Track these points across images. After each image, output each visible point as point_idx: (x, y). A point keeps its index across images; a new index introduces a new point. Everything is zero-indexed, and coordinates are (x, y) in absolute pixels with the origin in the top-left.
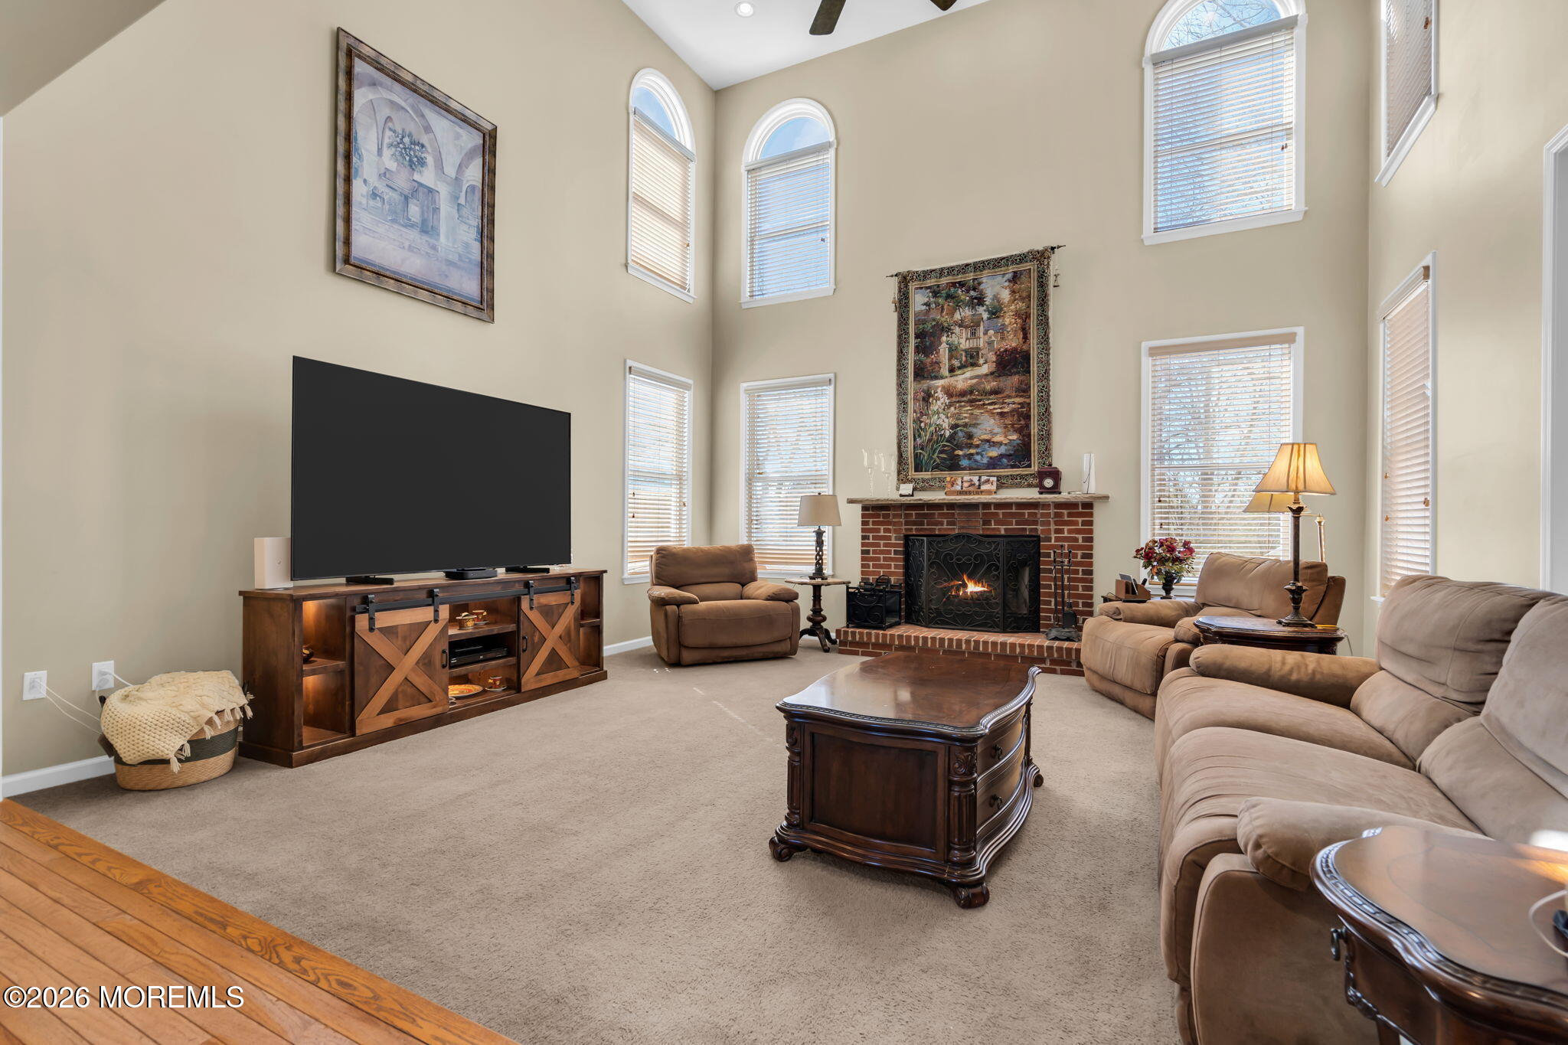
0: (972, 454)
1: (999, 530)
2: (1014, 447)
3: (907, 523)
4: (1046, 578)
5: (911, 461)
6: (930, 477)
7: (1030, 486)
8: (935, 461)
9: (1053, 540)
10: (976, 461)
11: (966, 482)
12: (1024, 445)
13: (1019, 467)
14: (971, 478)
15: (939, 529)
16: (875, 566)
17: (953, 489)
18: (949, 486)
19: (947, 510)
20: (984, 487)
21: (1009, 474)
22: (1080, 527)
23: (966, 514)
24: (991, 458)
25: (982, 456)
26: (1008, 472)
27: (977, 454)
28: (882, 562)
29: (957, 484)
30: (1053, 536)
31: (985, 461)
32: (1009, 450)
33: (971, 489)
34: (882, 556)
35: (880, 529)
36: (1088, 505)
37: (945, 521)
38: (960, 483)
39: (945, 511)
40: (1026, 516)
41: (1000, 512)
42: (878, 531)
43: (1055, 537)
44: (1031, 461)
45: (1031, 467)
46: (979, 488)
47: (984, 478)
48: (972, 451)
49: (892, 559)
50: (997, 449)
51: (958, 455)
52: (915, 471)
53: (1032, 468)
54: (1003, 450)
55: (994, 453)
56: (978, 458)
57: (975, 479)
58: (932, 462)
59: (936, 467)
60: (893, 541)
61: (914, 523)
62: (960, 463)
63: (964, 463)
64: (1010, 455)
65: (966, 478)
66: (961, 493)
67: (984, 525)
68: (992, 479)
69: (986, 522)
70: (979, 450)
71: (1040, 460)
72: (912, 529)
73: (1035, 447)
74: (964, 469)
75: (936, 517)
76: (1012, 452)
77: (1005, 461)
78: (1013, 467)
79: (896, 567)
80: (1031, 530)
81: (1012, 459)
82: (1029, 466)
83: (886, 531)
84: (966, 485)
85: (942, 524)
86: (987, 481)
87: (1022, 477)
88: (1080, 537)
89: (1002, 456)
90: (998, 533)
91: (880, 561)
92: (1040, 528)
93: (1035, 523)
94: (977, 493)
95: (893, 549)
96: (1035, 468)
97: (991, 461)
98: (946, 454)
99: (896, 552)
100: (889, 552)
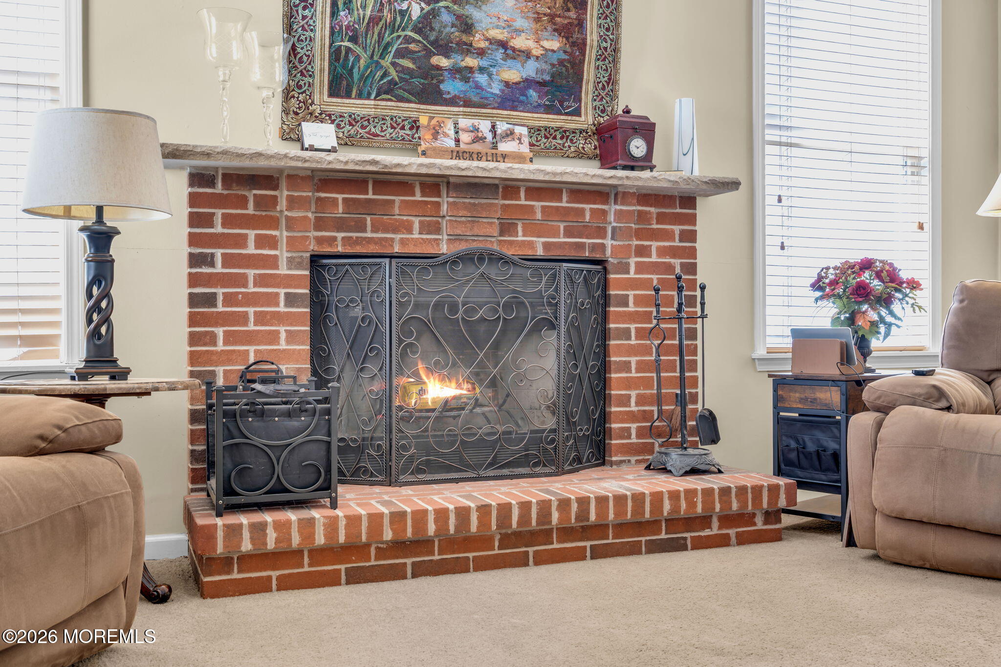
0: (470, 70)
1: (531, 245)
2: (553, 65)
3: (320, 224)
4: (620, 350)
5: (321, 65)
6: (372, 112)
7: (580, 155)
8: (385, 74)
9: (632, 269)
10: (478, 86)
11: (464, 130)
12: (573, 65)
13: (560, 114)
14: (476, 122)
15: (403, 242)
16: (230, 338)
17: (437, 144)
18: (428, 137)
19: (423, 196)
20: (505, 147)
21: (542, 124)
22: (677, 243)
23: (466, 207)
24: (507, 84)
25: (490, 75)
26: (539, 120)
27: (482, 70)
28: (251, 327)
29: (446, 135)
30: (633, 261)
31: (496, 89)
32: (542, 71)
33: (477, 147)
34: (251, 310)
35: (245, 236)
36: (689, 201)
37: (416, 221)
38: (452, 133)
39: (418, 197)
40: (587, 218)
41: (538, 204)
42: (241, 242)
43: (637, 263)
44: (580, 101)
45: (579, 115)
46: (495, 147)
47: (502, 127)
48: (471, 61)
49: (279, 318)
50: (519, 65)
51: (438, 68)
52: (331, 95)
53: (583, 118)
54: (530, 69)
55: (513, 73)
56: (482, 79)
57: (484, 126)
58: (379, 74)
59: (388, 90)
60: (283, 270)
61: (340, 225)
62: (442, 86)
63: (451, 87)
64: (543, 84)
65: (464, 123)
66: (459, 155)
67: (502, 233)
68: (518, 130)
69: (507, 228)
70: (484, 63)
71: (597, 103)
72: (335, 239)
73: (589, 73)
74: (452, 102)
75: (397, 211)
76: (547, 78)
77: (533, 94)
78: (549, 109)
79: (292, 337)
80: (594, 247)
81: (546, 94)
82: (577, 113)
83: (261, 241)
84: (465, 137)
85: (410, 231)
86: (510, 134)
87: (565, 134)
88: (677, 262)
89: (528, 83)
90: (530, 252)
91: (245, 323)
92: (609, 242)
93: (600, 232)
94: (495, 158)
95: (282, 292)
96: (587, 119)
97: (507, 91)
98: (414, 60)
99: (291, 300)
100: (272, 299)
